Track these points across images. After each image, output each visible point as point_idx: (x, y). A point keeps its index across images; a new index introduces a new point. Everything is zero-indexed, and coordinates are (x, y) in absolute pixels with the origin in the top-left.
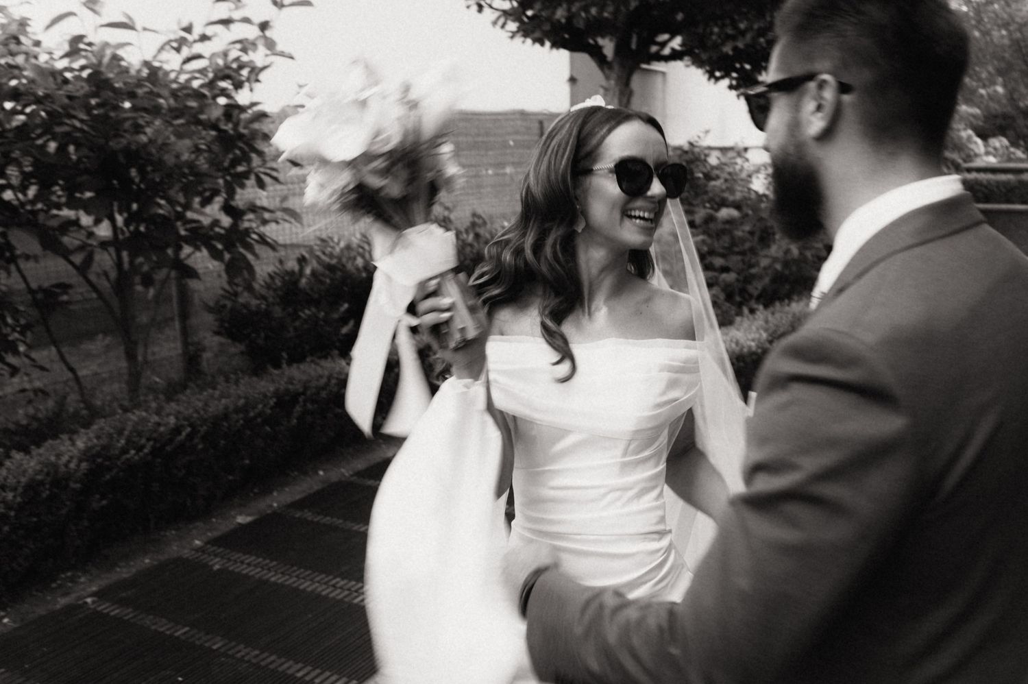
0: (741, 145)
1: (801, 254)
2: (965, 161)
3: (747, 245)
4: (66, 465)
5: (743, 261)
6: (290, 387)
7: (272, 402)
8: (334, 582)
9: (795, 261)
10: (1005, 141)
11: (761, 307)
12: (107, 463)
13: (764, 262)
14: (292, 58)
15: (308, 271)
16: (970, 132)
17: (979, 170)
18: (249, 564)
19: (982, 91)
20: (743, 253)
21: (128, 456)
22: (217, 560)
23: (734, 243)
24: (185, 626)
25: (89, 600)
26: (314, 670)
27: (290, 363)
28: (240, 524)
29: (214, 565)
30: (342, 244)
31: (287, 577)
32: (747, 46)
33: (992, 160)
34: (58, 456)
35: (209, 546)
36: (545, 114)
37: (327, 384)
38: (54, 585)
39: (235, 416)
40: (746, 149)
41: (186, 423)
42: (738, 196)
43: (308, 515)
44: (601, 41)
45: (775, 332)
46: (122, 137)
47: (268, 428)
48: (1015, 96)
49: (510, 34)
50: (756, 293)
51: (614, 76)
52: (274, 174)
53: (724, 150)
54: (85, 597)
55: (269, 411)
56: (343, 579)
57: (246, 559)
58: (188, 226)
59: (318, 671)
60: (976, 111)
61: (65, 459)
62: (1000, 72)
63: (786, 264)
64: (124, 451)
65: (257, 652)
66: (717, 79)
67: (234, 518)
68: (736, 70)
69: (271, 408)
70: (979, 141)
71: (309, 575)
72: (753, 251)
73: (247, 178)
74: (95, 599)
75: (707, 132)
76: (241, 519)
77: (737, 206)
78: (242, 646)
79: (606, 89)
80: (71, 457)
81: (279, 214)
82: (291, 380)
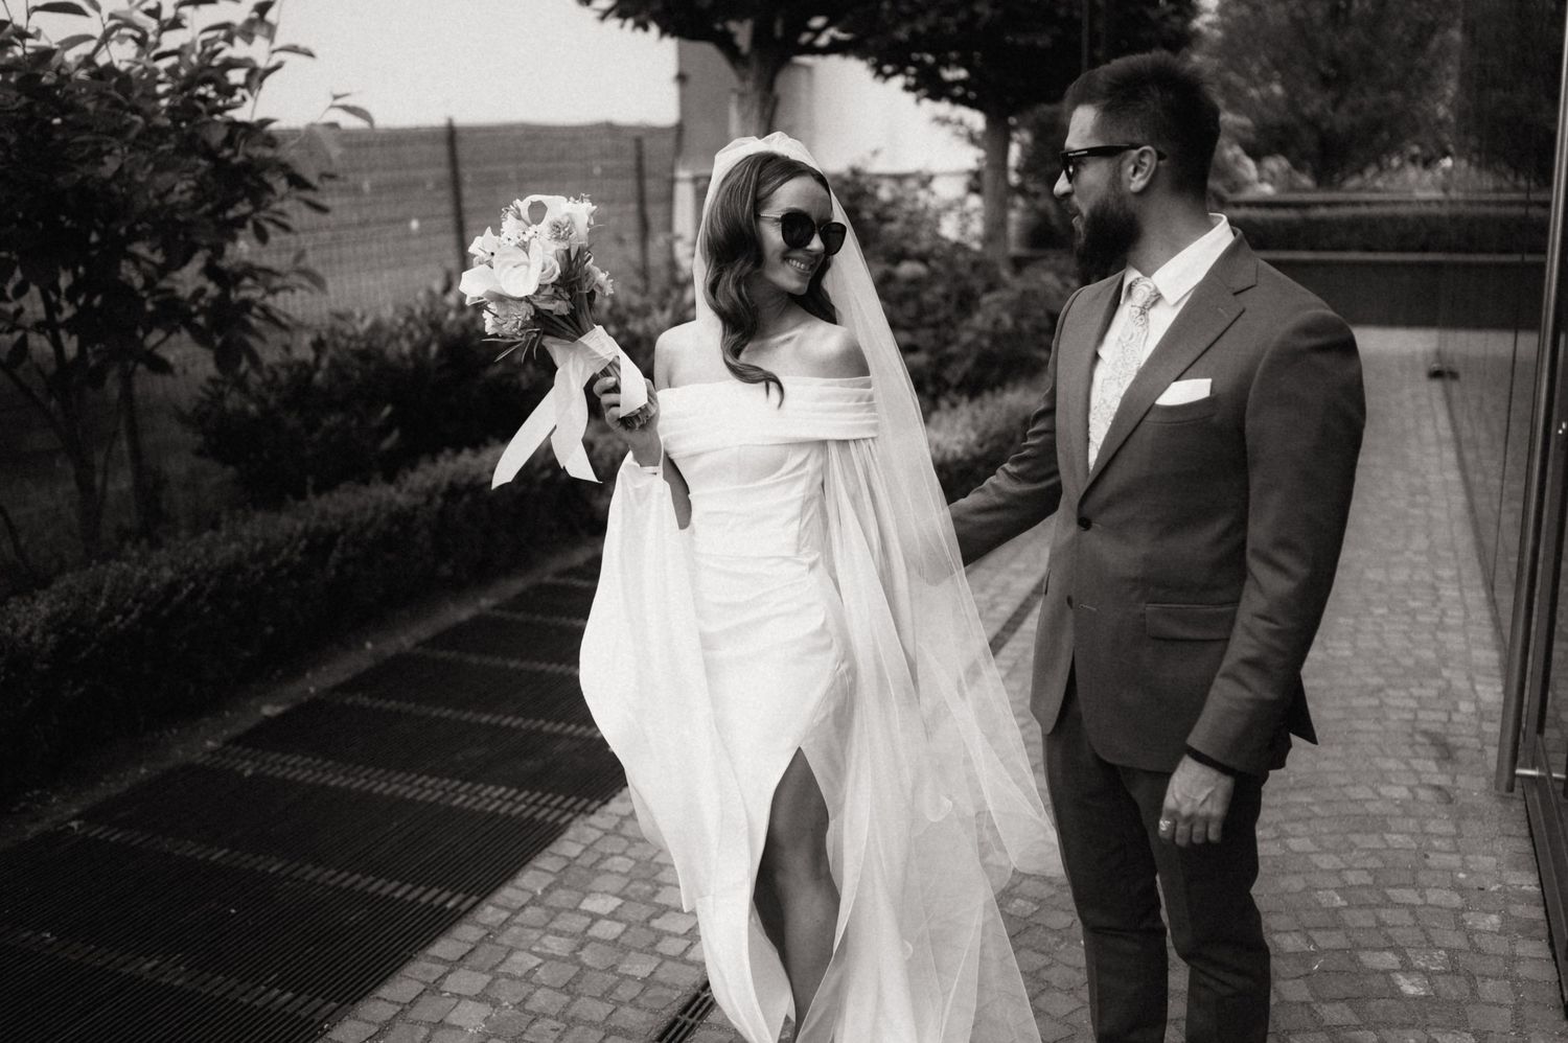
0: (926, 172)
1: (1016, 324)
2: (1232, 191)
3: (941, 315)
4: (27, 638)
5: (936, 337)
6: (324, 525)
7: (303, 544)
8: (420, 781)
9: (1008, 336)
10: (1285, 163)
11: (965, 399)
12: (82, 635)
13: (967, 337)
14: (310, 55)
15: (325, 363)
16: (1237, 150)
17: (1250, 204)
18: (294, 767)
19: (1253, 92)
20: (935, 325)
21: (111, 624)
22: (247, 763)
23: (922, 311)
24: (221, 848)
25: (74, 824)
26: (415, 888)
27: (318, 491)
28: (266, 717)
29: (244, 770)
30: (368, 322)
31: (352, 780)
32: (930, 29)
33: (1267, 189)
34: (15, 626)
35: (230, 747)
36: (643, 129)
37: (374, 519)
38: (16, 809)
39: (252, 568)
40: (931, 178)
41: (185, 577)
42: (925, 245)
43: (364, 700)
44: (733, 26)
45: (986, 432)
46: (73, 170)
47: (295, 584)
48: (1298, 99)
49: (598, 14)
50: (954, 381)
51: (752, 76)
52: (280, 219)
53: (900, 178)
54: (70, 821)
55: (298, 559)
56: (431, 777)
57: (289, 760)
58: (157, 298)
59: (422, 888)
60: (1245, 121)
61: (24, 630)
62: (1276, 64)
63: (995, 338)
64: (105, 617)
65: (332, 872)
66: (887, 77)
67: (258, 709)
68: (913, 64)
69: (302, 553)
70: (1250, 163)
71: (382, 775)
72: (948, 321)
73: (243, 226)
74: (82, 822)
75: (875, 153)
76: (268, 710)
77: (922, 258)
78: (308, 867)
79: (742, 95)
80: (33, 628)
81: (294, 279)
82: (323, 516)
